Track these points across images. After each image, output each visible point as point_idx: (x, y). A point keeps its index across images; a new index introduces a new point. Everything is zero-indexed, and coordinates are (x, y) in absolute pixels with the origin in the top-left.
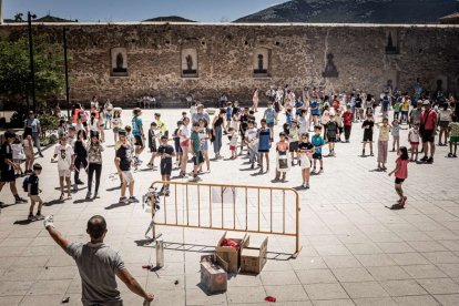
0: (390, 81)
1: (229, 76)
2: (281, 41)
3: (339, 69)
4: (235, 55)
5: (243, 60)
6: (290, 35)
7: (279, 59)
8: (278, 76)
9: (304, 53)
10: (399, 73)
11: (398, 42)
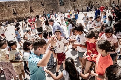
0: (43, 12)
1: (6, 16)
2: (18, 5)
3: (33, 10)
4: (6, 10)
5: (9, 11)
6: (20, 3)
7: (19, 10)
8: (19, 14)
9: (24, 8)
10: (45, 10)
11: (43, 3)
